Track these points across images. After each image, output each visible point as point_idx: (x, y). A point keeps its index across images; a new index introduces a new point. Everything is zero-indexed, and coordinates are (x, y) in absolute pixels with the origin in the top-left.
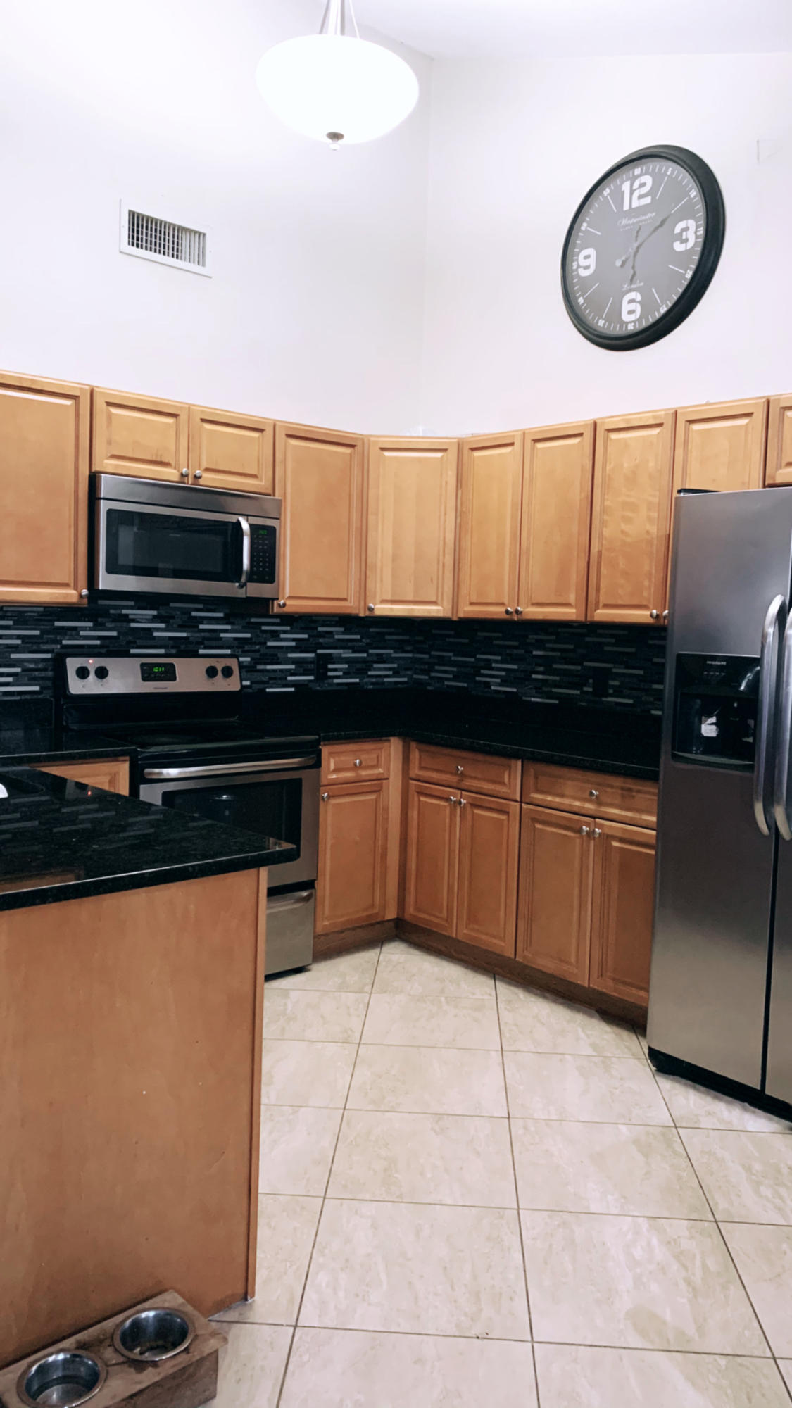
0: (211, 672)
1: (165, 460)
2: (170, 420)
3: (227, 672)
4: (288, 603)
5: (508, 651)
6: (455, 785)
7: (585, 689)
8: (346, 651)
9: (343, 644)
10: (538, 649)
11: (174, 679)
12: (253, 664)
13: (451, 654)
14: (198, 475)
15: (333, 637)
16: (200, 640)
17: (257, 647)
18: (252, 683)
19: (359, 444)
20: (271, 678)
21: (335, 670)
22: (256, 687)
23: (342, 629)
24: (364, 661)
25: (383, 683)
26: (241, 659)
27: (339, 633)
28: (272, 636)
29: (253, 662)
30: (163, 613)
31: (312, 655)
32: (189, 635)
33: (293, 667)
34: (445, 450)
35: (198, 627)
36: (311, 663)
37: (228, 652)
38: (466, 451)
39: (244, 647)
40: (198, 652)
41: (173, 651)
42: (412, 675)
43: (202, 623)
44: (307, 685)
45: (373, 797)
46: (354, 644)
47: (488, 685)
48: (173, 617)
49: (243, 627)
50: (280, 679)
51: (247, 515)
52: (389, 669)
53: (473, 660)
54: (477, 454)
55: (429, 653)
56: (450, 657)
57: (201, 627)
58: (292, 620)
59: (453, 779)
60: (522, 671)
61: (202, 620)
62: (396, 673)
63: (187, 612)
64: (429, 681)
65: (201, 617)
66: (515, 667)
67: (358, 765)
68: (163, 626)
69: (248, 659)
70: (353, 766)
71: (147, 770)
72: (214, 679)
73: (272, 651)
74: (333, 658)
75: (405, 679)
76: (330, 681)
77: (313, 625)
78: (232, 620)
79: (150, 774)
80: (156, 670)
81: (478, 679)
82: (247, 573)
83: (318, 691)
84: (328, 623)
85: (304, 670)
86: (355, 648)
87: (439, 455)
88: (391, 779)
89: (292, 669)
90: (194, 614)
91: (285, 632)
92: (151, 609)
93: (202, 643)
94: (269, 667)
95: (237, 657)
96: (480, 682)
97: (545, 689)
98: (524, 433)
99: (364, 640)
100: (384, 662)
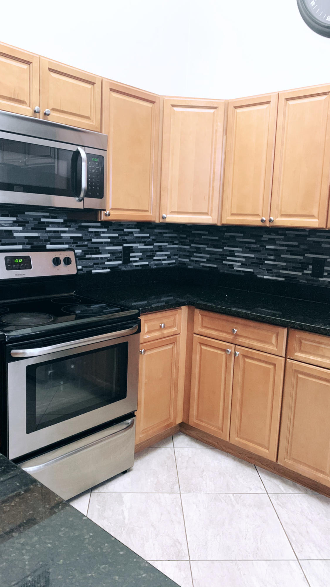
0: (56, 261)
1: (22, 99)
2: (25, 66)
3: (67, 261)
4: (112, 213)
5: (247, 245)
6: (230, 341)
7: (305, 272)
8: (141, 244)
9: (139, 240)
10: (270, 244)
11: (30, 268)
12: (83, 254)
13: (206, 246)
14: (47, 113)
15: (133, 235)
16: (47, 239)
17: (86, 243)
18: (83, 267)
19: (157, 101)
20: (95, 264)
21: (134, 257)
22: (85, 270)
23: (138, 230)
24: (151, 250)
25: (162, 264)
26: (76, 251)
27: (137, 233)
28: (96, 235)
29: (83, 253)
30: (20, 219)
31: (121, 247)
32: (39, 235)
33: (109, 255)
34: (216, 108)
35: (46, 229)
36: (120, 252)
37: (66, 246)
38: (231, 109)
39: (77, 243)
40: (45, 246)
41: (29, 247)
42: (178, 259)
43: (48, 227)
44: (118, 267)
45: (170, 347)
46: (146, 240)
47: (232, 266)
48: (28, 222)
49: (77, 229)
50: (101, 264)
51: (84, 146)
52: (166, 255)
53: (221, 250)
54: (239, 110)
55: (190, 245)
56: (205, 248)
57: (48, 229)
58: (107, 224)
59: (230, 337)
60: (257, 258)
61: (48, 224)
62: (169, 258)
63: (37, 219)
64: (190, 263)
65: (47, 222)
66: (252, 256)
67: (163, 327)
68: (21, 228)
69: (80, 251)
70: (159, 328)
71: (14, 351)
72: (59, 266)
73: (96, 246)
74: (133, 249)
75: (174, 261)
76: (131, 264)
77: (121, 228)
78: (68, 224)
79: (16, 354)
80: (16, 261)
81: (224, 262)
82: (85, 190)
83: (124, 271)
84: (131, 226)
85: (115, 258)
86: (146, 243)
87: (212, 111)
88: (181, 334)
89: (108, 257)
90: (43, 220)
91: (104, 232)
92: (12, 216)
93: (49, 241)
94: (94, 256)
95: (73, 250)
96: (226, 264)
97: (274, 271)
98: (279, 94)
99: (151, 237)
100: (162, 251)
